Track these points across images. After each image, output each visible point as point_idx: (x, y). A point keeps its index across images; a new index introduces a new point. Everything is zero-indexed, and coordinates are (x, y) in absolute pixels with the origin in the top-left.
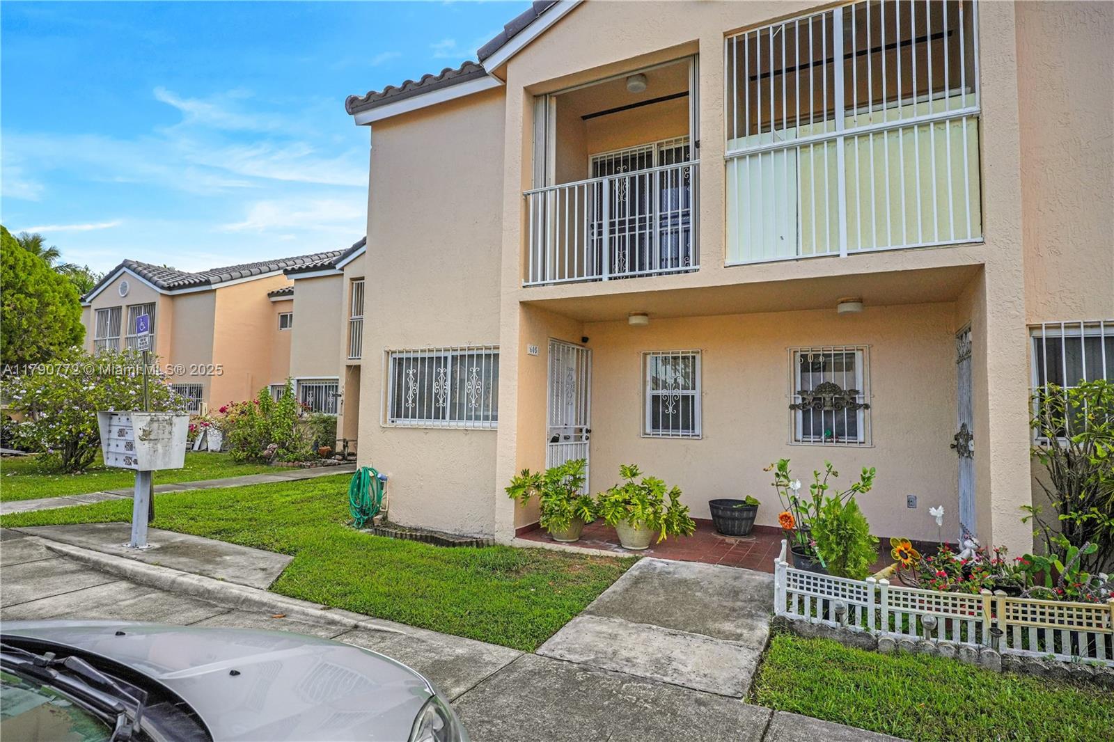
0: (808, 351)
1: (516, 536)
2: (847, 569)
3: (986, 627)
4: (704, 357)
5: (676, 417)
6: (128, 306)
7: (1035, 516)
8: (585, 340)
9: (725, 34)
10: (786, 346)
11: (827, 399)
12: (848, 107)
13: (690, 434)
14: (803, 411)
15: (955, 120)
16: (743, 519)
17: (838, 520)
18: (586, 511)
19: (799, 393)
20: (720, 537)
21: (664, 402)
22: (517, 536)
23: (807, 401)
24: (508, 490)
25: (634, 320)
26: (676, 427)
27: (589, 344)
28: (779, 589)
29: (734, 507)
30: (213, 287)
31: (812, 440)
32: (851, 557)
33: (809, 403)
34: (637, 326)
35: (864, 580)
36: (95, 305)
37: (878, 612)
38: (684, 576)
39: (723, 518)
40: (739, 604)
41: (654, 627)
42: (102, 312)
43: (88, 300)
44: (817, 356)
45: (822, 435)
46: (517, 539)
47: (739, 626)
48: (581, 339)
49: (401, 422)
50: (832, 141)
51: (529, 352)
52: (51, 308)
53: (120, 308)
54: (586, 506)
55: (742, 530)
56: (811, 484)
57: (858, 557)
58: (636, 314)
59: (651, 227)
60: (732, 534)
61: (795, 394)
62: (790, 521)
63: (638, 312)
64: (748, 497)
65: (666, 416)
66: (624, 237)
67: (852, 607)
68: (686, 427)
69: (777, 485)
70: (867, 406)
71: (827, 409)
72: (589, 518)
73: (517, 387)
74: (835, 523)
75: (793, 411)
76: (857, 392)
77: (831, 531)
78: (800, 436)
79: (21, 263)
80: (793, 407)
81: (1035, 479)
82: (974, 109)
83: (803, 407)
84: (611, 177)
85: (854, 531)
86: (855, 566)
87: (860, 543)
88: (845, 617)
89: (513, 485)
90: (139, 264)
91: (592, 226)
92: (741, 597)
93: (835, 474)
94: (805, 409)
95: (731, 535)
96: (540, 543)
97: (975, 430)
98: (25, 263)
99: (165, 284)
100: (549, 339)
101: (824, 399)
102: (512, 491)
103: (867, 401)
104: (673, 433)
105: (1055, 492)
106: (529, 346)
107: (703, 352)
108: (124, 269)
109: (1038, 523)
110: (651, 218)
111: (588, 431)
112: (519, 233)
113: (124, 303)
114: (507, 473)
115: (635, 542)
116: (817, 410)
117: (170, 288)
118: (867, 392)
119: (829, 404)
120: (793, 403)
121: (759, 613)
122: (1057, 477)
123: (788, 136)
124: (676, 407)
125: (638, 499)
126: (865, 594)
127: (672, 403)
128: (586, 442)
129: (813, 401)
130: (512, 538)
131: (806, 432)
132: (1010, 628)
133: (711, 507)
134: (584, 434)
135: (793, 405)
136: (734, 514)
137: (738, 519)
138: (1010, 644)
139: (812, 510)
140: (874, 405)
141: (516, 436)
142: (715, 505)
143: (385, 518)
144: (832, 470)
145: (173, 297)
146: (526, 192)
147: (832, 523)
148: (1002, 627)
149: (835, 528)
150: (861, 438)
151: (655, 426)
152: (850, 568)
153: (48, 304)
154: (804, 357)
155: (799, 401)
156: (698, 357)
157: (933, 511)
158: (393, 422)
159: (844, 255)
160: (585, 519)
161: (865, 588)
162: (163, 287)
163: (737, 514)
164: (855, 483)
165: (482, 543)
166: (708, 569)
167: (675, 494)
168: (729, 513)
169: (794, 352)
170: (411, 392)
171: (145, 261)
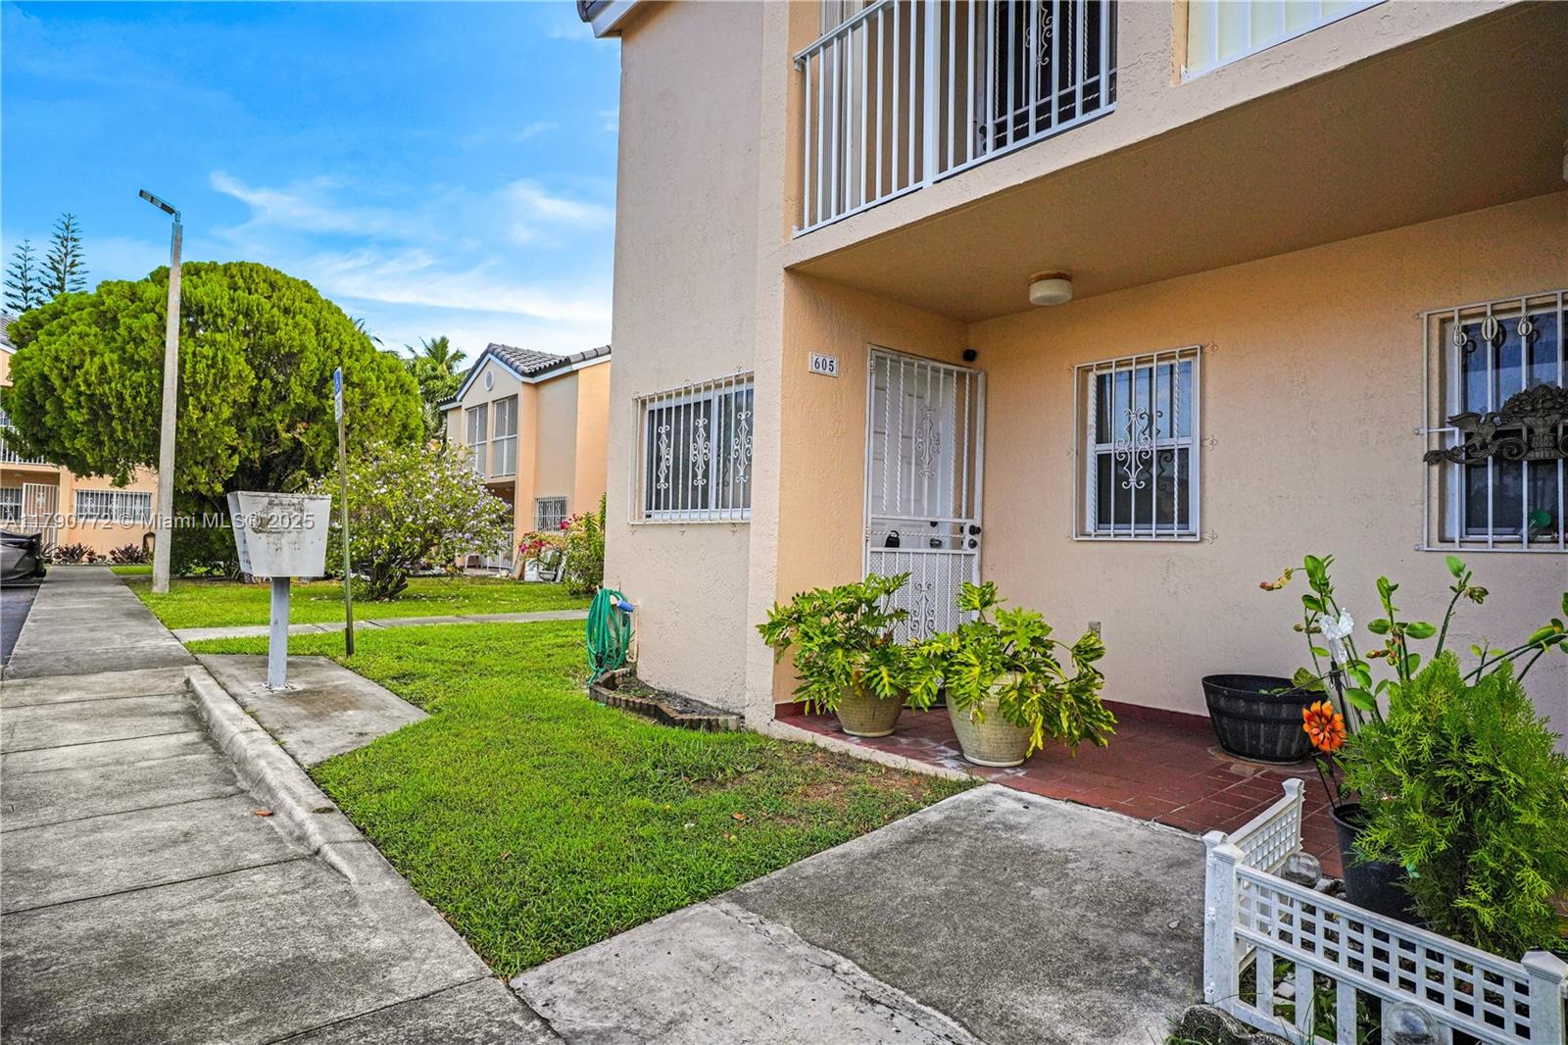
0: (1484, 314)
1: (776, 717)
2: (1462, 902)
4: (1208, 358)
5: (1144, 495)
6: (494, 402)
8: (970, 356)
10: (1418, 310)
11: (1539, 431)
13: (1176, 531)
14: (1469, 468)
16: (1279, 722)
17: (1437, 731)
18: (884, 674)
19: (1454, 421)
20: (1221, 758)
21: (1120, 466)
22: (778, 717)
23: (1476, 441)
24: (762, 629)
25: (1040, 292)
26: (1144, 519)
27: (978, 361)
28: (1213, 924)
29: (1264, 692)
30: (575, 367)
31: (1490, 538)
32: (1483, 863)
33: (1484, 446)
34: (1047, 307)
35: (1517, 957)
36: (466, 404)
38: (1042, 841)
39: (1229, 715)
40: (1133, 940)
41: (846, 965)
42: (471, 410)
43: (459, 398)
44: (1508, 324)
45: (1520, 526)
46: (776, 722)
47: (1078, 1014)
48: (961, 354)
49: (659, 516)
51: (811, 367)
52: (376, 400)
53: (486, 404)
54: (886, 664)
55: (1279, 748)
56: (1373, 619)
57: (1512, 869)
58: (1041, 278)
60: (1254, 755)
61: (1442, 425)
62: (1333, 730)
63: (1045, 272)
64: (1301, 672)
65: (1123, 496)
68: (1165, 518)
69: (1309, 632)
71: (1539, 455)
72: (887, 689)
73: (779, 433)
74: (1426, 741)
75: (1435, 469)
77: (1412, 768)
78: (1454, 530)
79: (346, 349)
80: (1435, 458)
83: (1468, 457)
85: (1498, 773)
86: (1499, 896)
87: (1522, 820)
89: (770, 620)
90: (504, 348)
91: (983, 130)
92: (1149, 922)
93: (1479, 595)
94: (1471, 461)
95: (1251, 756)
96: (810, 733)
98: (352, 346)
99: (527, 371)
100: (869, 348)
101: (1530, 431)
104: (1137, 532)
106: (811, 358)
107: (1207, 350)
108: (489, 356)
111: (974, 530)
112: (784, 137)
113: (489, 398)
114: (765, 600)
115: (985, 748)
116: (1507, 464)
117: (532, 375)
119: (1547, 441)
120: (1435, 447)
121: (1170, 981)
124: (1144, 475)
125: (975, 652)
126: (1522, 1009)
127: (1137, 467)
128: (970, 551)
129: (1496, 437)
130: (769, 721)
131: (1473, 519)
133: (1208, 690)
134: (968, 537)
135: (1436, 453)
136: (1255, 707)
137: (1264, 720)
141: (777, 527)
142: (1216, 685)
143: (633, 673)
144: (1470, 584)
145: (537, 385)
146: (798, 54)
147: (1413, 741)
149: (1426, 756)
151: (1102, 519)
152: (1476, 900)
153: (373, 396)
154: (1471, 331)
155: (1456, 440)
156: (1195, 362)
158: (649, 516)
160: (879, 688)
161: (1522, 989)
162: (523, 374)
163: (1262, 709)
165: (718, 725)
166: (1118, 830)
167: (1087, 652)
168: (1242, 703)
169: (1443, 321)
170: (663, 465)
171: (512, 344)
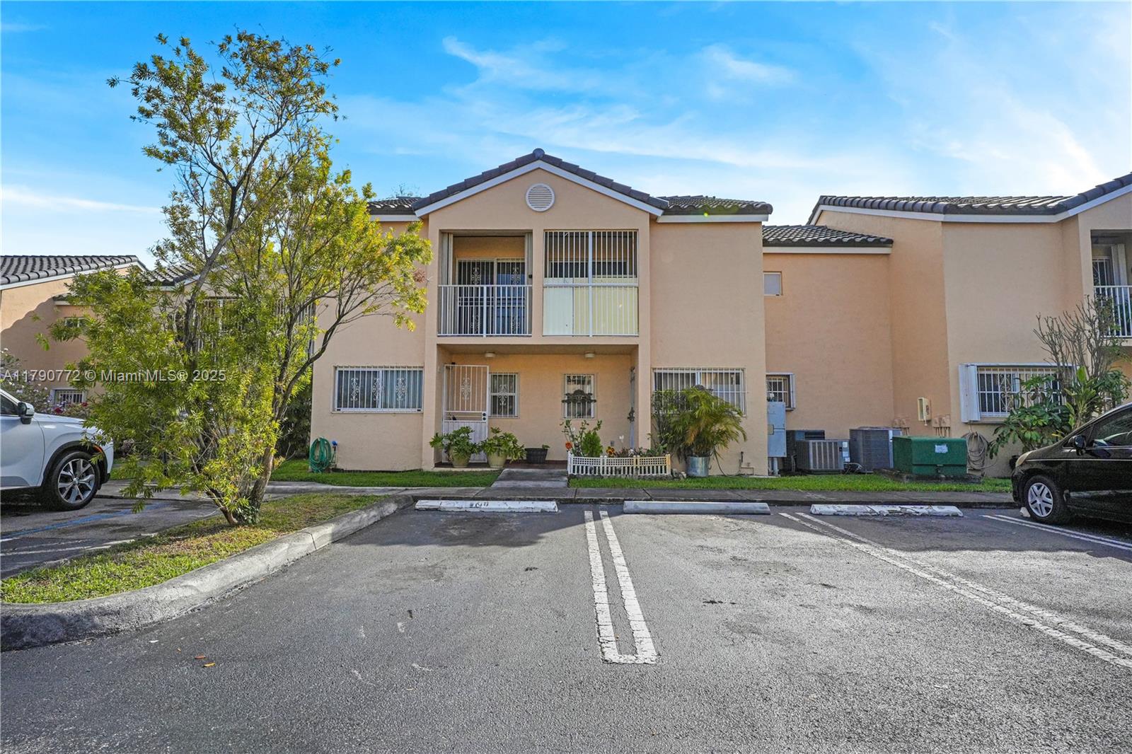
0: (571, 374)
2: (593, 455)
3: (634, 467)
4: (520, 376)
5: (505, 407)
7: (652, 438)
8: (453, 364)
9: (544, 230)
10: (560, 370)
11: (578, 397)
12: (594, 273)
13: (513, 416)
14: (568, 404)
15: (631, 287)
16: (542, 455)
17: (590, 439)
19: (566, 394)
21: (499, 399)
22: (436, 466)
23: (569, 399)
24: (431, 443)
25: (488, 356)
26: (505, 413)
28: (570, 465)
29: (536, 451)
31: (572, 417)
32: (595, 451)
33: (571, 400)
34: (490, 358)
35: (599, 457)
37: (603, 467)
39: (532, 455)
41: (527, 481)
44: (574, 377)
45: (576, 415)
46: (435, 468)
50: (588, 287)
54: (475, 448)
55: (541, 461)
57: (597, 451)
58: (488, 352)
59: (492, 304)
61: (564, 395)
62: (570, 445)
63: (491, 351)
64: (543, 446)
65: (500, 407)
66: (472, 308)
67: (595, 467)
68: (510, 413)
69: (565, 432)
70: (595, 401)
71: (578, 402)
75: (563, 404)
76: (591, 394)
77: (588, 443)
78: (566, 416)
80: (563, 401)
81: (652, 425)
82: (637, 285)
83: (568, 402)
84: (488, 286)
88: (593, 471)
89: (432, 440)
95: (536, 463)
96: (449, 469)
97: (635, 410)
102: (432, 444)
103: (595, 399)
104: (503, 415)
105: (658, 429)
106: (439, 367)
107: (520, 373)
109: (653, 440)
110: (492, 299)
114: (430, 434)
115: (499, 463)
116: (574, 403)
118: (595, 395)
119: (579, 400)
120: (563, 399)
122: (659, 423)
123: (570, 281)
124: (506, 402)
126: (599, 462)
127: (503, 400)
129: (572, 398)
130: (432, 467)
131: (569, 414)
132: (641, 467)
136: (538, 453)
137: (539, 455)
138: (641, 473)
139: (579, 439)
140: (598, 401)
142: (528, 450)
143: (336, 468)
146: (440, 286)
148: (639, 467)
149: (589, 441)
150: (592, 416)
151: (494, 412)
154: (569, 377)
155: (566, 399)
156: (516, 375)
157: (620, 438)
158: (339, 410)
159: (591, 336)
161: (599, 460)
164: (595, 427)
169: (565, 373)
170: (354, 392)
